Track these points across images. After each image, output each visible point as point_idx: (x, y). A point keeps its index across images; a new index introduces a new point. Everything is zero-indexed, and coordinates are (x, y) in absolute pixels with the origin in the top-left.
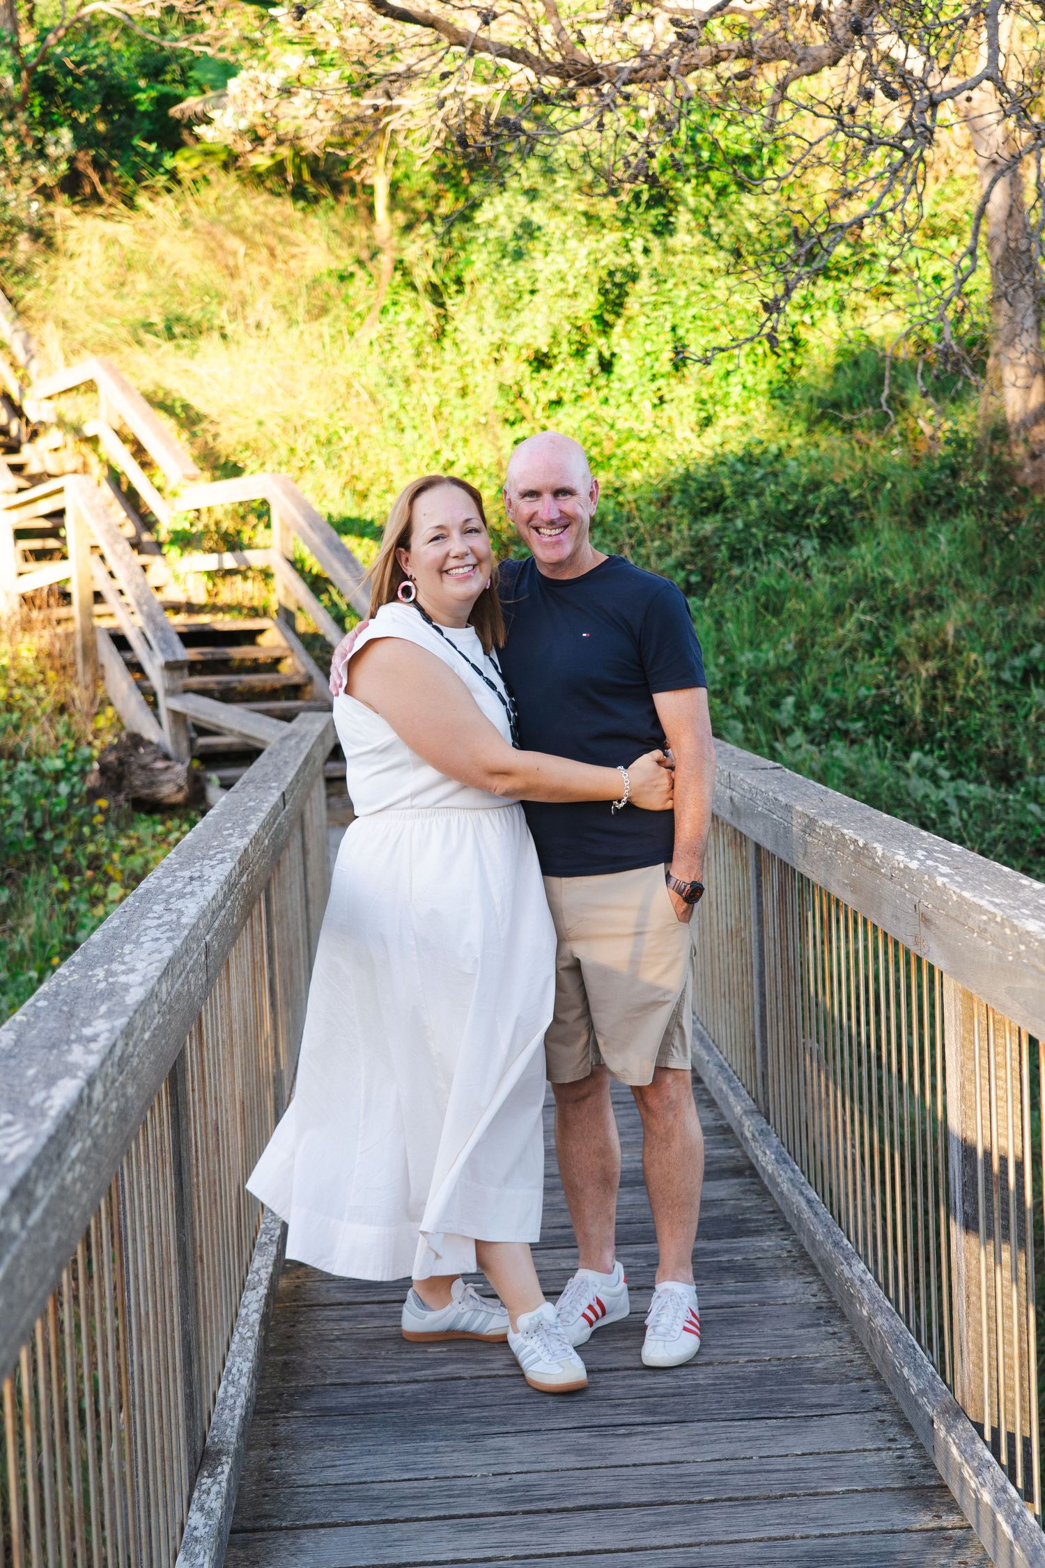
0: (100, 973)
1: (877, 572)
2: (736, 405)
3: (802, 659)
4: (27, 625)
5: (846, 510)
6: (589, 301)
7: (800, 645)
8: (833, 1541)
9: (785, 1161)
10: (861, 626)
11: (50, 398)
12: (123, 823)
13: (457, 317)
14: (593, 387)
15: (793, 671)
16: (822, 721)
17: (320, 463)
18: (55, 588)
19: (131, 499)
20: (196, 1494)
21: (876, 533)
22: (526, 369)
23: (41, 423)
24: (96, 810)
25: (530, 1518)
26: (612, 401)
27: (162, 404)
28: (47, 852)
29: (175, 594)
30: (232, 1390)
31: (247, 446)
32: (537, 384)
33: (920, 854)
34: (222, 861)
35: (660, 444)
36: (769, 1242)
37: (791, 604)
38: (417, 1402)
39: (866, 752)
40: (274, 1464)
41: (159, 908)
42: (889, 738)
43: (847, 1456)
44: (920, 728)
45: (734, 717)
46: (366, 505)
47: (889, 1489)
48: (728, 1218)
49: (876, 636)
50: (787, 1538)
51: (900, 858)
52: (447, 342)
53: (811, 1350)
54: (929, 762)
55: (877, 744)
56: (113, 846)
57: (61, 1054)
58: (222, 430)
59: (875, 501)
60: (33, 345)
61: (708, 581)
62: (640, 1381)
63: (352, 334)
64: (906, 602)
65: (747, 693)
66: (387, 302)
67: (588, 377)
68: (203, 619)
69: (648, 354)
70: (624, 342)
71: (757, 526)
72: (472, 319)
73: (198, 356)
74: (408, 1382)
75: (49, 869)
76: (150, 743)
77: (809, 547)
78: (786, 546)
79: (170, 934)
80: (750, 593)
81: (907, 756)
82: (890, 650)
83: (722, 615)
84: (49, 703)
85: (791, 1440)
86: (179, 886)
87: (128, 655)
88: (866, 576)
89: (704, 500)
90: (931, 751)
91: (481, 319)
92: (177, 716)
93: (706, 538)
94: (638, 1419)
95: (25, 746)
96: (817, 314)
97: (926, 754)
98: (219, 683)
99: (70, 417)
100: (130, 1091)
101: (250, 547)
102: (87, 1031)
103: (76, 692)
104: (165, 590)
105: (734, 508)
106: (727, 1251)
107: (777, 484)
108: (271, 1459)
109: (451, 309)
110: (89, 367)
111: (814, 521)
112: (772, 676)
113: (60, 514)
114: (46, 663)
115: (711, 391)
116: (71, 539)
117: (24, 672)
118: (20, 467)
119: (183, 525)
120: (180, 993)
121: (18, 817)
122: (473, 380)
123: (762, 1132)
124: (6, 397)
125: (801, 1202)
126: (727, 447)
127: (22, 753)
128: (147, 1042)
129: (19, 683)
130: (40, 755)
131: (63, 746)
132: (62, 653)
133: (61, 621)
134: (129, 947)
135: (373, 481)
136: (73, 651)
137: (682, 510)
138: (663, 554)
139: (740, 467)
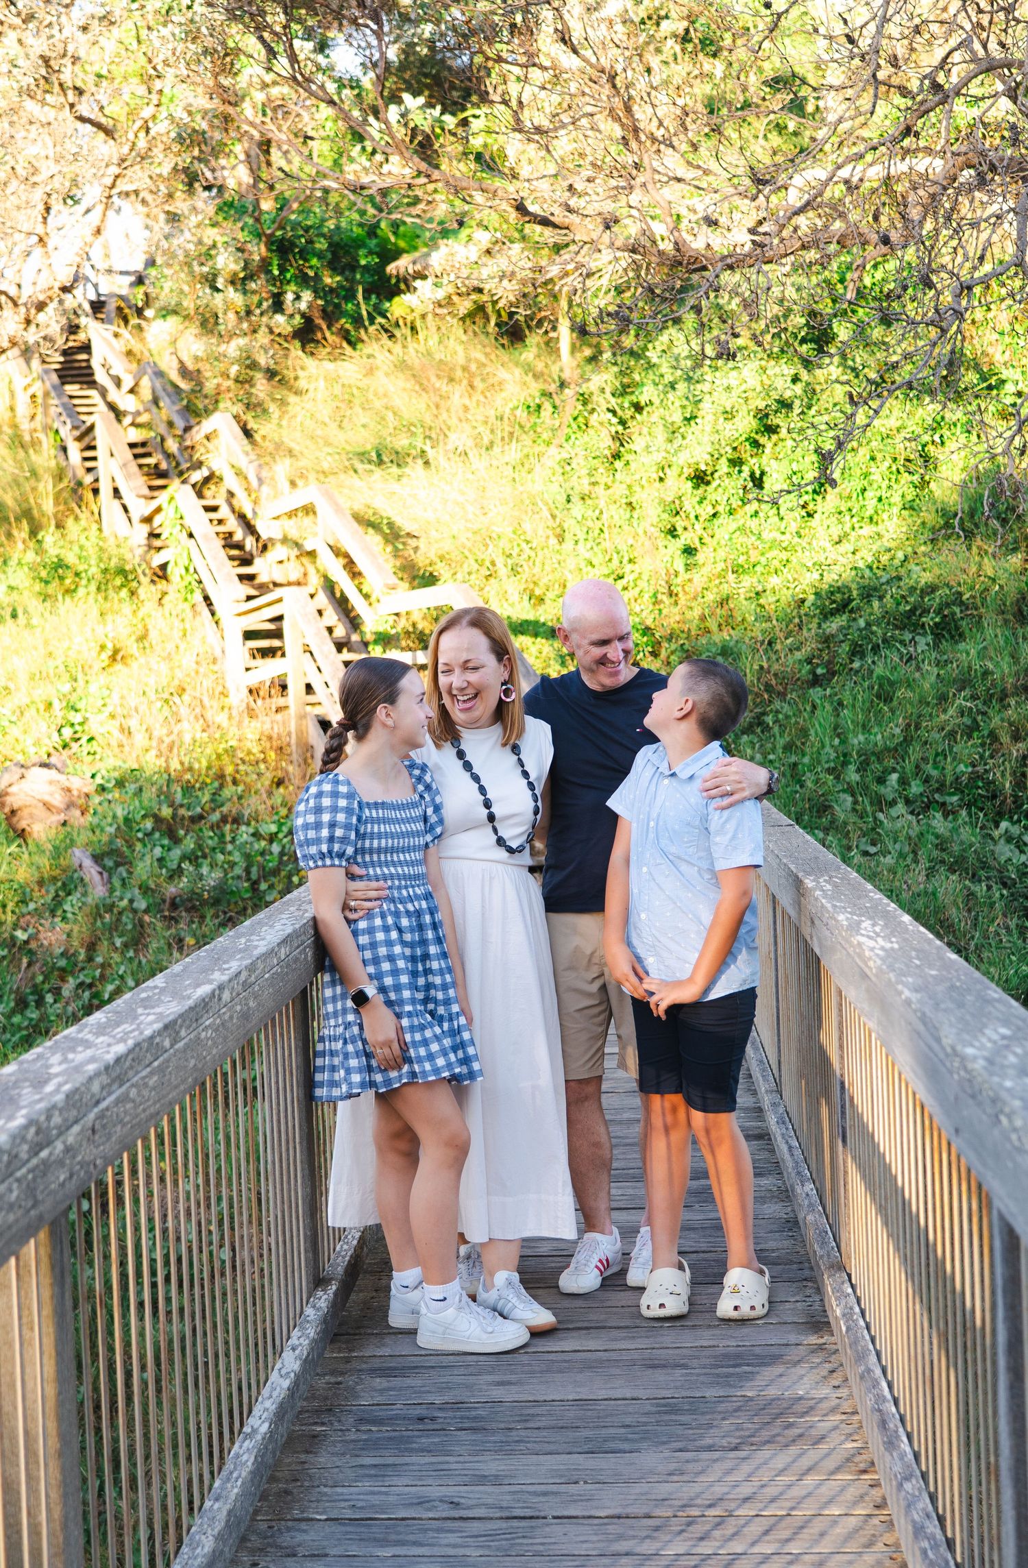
1: (978, 665)
3: (907, 741)
4: (252, 713)
5: (957, 610)
6: (746, 424)
7: (905, 729)
8: (743, 1348)
9: (783, 1123)
10: (961, 712)
11: (277, 518)
14: (745, 502)
15: (898, 751)
16: (921, 795)
18: (276, 681)
19: (342, 604)
20: (312, 1299)
21: (982, 630)
22: (686, 485)
23: (270, 539)
26: (761, 514)
27: (370, 522)
28: (260, 899)
31: (441, 558)
32: (696, 500)
37: (900, 693)
39: (959, 821)
42: (981, 809)
44: (1009, 801)
45: (844, 791)
46: (540, 608)
47: (795, 1322)
49: (973, 720)
52: (618, 464)
54: (1015, 830)
55: (970, 815)
57: (208, 974)
58: (422, 543)
59: (983, 603)
60: (265, 474)
61: (831, 673)
63: (537, 458)
64: (1003, 690)
65: (858, 771)
67: (740, 492)
70: (772, 461)
71: (878, 625)
72: (644, 442)
73: (404, 480)
77: (923, 642)
78: (902, 642)
80: (866, 684)
81: (996, 825)
82: (986, 733)
83: (840, 704)
84: (268, 778)
88: (970, 668)
89: (832, 602)
90: (1018, 822)
91: (650, 440)
93: (831, 636)
95: (245, 813)
96: (946, 433)
97: (1013, 823)
99: (293, 534)
100: (251, 1004)
102: (226, 966)
103: (291, 769)
105: (859, 609)
107: (898, 587)
110: (307, 494)
111: (929, 620)
112: (878, 756)
113: (280, 618)
114: (266, 744)
115: (849, 504)
116: (291, 641)
117: (249, 753)
118: (251, 578)
119: (385, 626)
120: (296, 960)
121: (238, 871)
122: (638, 497)
123: (774, 1105)
124: (242, 517)
125: (784, 1148)
126: (858, 556)
127: (243, 820)
128: (267, 980)
129: (244, 761)
130: (258, 820)
131: (277, 814)
132: (279, 736)
133: (280, 709)
134: (265, 928)
135: (547, 587)
136: (288, 734)
137: (812, 611)
138: (793, 650)
139: (867, 573)
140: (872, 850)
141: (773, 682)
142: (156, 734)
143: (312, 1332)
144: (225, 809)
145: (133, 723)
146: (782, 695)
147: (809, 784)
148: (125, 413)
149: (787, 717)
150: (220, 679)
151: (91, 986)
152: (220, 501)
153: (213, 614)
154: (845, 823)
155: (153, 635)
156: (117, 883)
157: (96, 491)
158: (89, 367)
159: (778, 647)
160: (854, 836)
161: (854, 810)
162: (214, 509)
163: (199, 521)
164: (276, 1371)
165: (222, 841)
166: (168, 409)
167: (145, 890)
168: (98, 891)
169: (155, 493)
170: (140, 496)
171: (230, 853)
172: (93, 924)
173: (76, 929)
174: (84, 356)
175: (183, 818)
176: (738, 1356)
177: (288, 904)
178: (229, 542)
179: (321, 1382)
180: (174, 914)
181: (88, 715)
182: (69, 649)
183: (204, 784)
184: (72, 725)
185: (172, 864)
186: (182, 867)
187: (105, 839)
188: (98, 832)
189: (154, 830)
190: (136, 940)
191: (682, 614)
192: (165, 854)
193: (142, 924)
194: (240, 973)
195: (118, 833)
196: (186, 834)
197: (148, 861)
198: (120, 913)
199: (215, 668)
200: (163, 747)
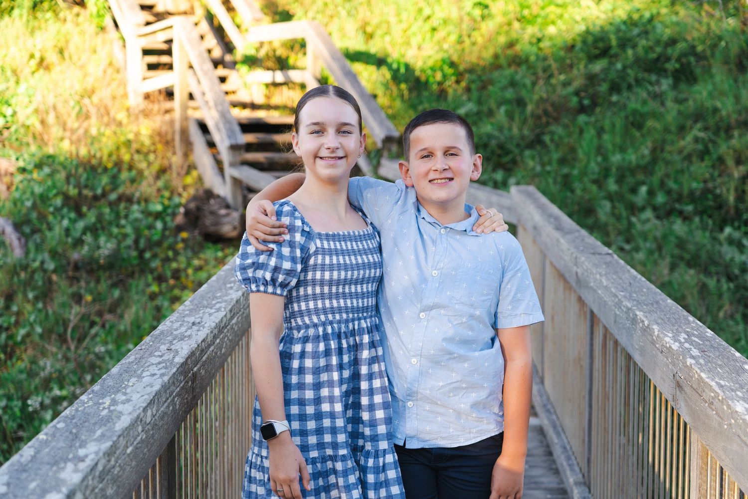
0: (107, 401)
1: (709, 104)
3: (654, 161)
4: (146, 114)
5: (692, 59)
7: (653, 151)
10: (697, 140)
12: (196, 249)
15: (648, 169)
16: (666, 203)
17: (343, 13)
18: (165, 90)
19: (219, 32)
21: (712, 76)
24: (179, 239)
28: (146, 266)
29: (243, 96)
33: (683, 337)
34: (219, 310)
35: (570, 9)
37: (650, 123)
39: (694, 226)
41: (163, 348)
42: (710, 216)
44: (732, 211)
45: (605, 198)
46: (372, 42)
49: (706, 147)
51: (668, 339)
54: (737, 235)
55: (702, 221)
56: (189, 264)
57: (58, 470)
59: (713, 55)
61: (594, 104)
64: (728, 125)
65: (616, 182)
68: (261, 114)
71: (631, 68)
75: (146, 278)
76: (218, 196)
77: (666, 84)
78: (651, 83)
79: (163, 371)
80: (623, 114)
81: (721, 230)
82: (715, 157)
83: (602, 128)
84: (156, 167)
86: (183, 329)
87: (208, 137)
88: (702, 105)
89: (597, 48)
90: (739, 228)
92: (236, 182)
93: (596, 75)
95: (137, 194)
97: (735, 229)
98: (267, 158)
100: (110, 492)
101: (295, 68)
102: (81, 452)
103: (174, 160)
104: (238, 93)
105: (616, 56)
107: (647, 39)
111: (671, 66)
112: (633, 171)
113: (169, 42)
114: (157, 139)
116: (176, 59)
117: (143, 145)
118: (150, 8)
119: (251, 52)
120: (164, 414)
121: (129, 241)
126: (616, 13)
127: (135, 199)
128: (129, 455)
129: (138, 151)
130: (147, 201)
131: (162, 197)
132: (166, 133)
133: (167, 111)
134: (133, 380)
135: (378, 26)
136: (174, 133)
137: (581, 55)
138: (565, 84)
139: (623, 27)
140: (627, 247)
141: (550, 109)
142: (69, 126)
144: (121, 190)
145: (51, 119)
146: (556, 120)
147: (578, 192)
149: (561, 138)
150: (123, 84)
154: (606, 224)
155: (71, 50)
156: (31, 246)
159: (553, 81)
160: (613, 235)
161: (613, 214)
165: (118, 216)
167: (54, 254)
168: (18, 253)
171: (123, 227)
172: (11, 279)
175: (86, 197)
180: (77, 274)
181: (17, 109)
182: (6, 56)
183: (106, 169)
184: (5, 116)
185: (77, 234)
186: (84, 238)
187: (24, 211)
188: (19, 204)
189: (63, 206)
190: (46, 294)
191: (480, 51)
192: (71, 226)
193: (50, 281)
194: (96, 464)
195: (34, 206)
196: (89, 209)
197: (57, 230)
198: (33, 272)
199: (119, 76)
200: (74, 137)
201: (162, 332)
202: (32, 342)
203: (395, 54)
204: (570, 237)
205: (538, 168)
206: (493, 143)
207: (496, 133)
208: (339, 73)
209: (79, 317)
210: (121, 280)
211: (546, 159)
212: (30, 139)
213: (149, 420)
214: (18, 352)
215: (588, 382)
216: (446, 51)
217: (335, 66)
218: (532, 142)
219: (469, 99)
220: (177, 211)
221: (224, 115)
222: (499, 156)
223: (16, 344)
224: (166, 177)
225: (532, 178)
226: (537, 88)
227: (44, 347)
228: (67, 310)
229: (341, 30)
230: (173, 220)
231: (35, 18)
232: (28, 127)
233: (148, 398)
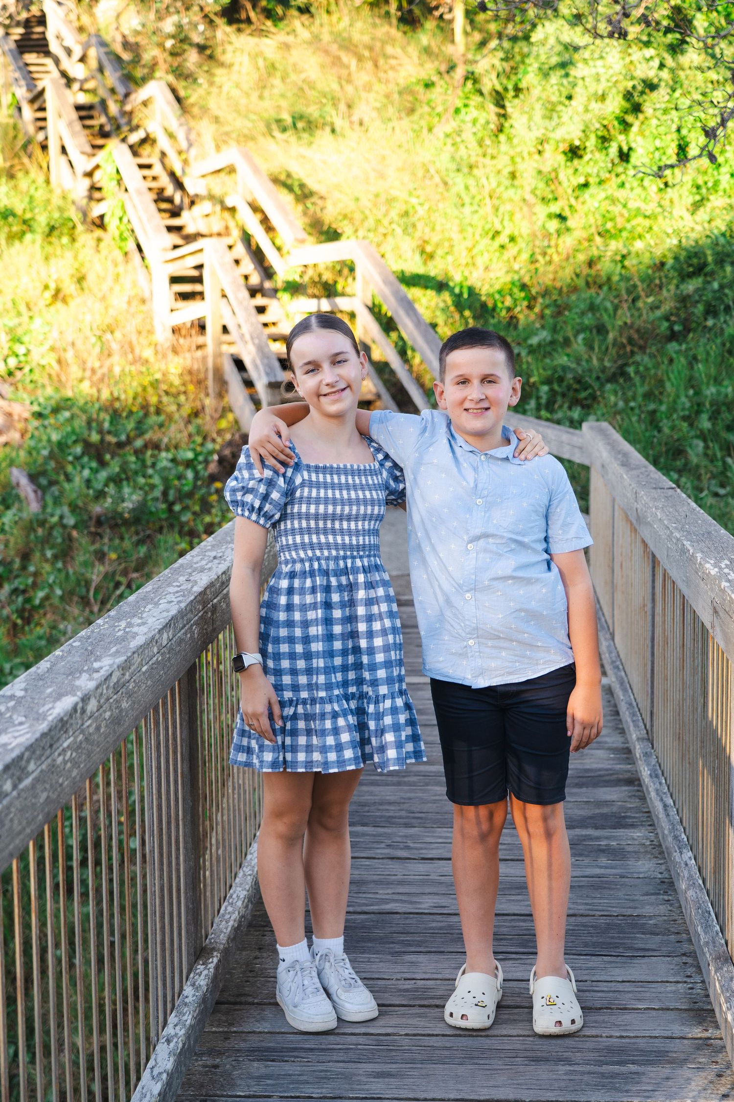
0: (123, 624)
2: (725, 191)
4: (175, 350)
6: (615, 105)
8: (627, 1040)
9: (657, 776)
11: (203, 176)
13: (514, 116)
14: (613, 174)
17: (399, 231)
18: (196, 323)
19: (258, 256)
20: (192, 975)
22: (562, 158)
23: (197, 195)
24: (213, 490)
25: (423, 1010)
26: (627, 185)
27: (283, 182)
28: (176, 520)
30: (230, 909)
31: (345, 217)
32: (570, 171)
35: (660, 220)
36: (639, 834)
38: (362, 928)
40: (258, 961)
41: (182, 579)
43: (654, 985)
45: (697, 437)
46: (430, 264)
47: (677, 1009)
48: (614, 815)
50: (597, 1036)
51: (709, 566)
52: (502, 137)
53: (648, 910)
57: (74, 679)
58: (328, 204)
60: (193, 136)
61: (687, 330)
62: (521, 924)
63: (430, 130)
65: (710, 419)
66: (459, 103)
67: (610, 165)
69: (657, 149)
70: (639, 139)
71: (730, 288)
72: (525, 119)
73: (314, 146)
74: (360, 913)
79: (180, 598)
80: (719, 341)
83: (695, 358)
84: (186, 410)
85: (617, 971)
86: (204, 562)
87: (245, 375)
89: (690, 265)
91: (530, 119)
93: (689, 296)
94: (513, 949)
95: (166, 440)
99: (217, 191)
100: (125, 705)
101: (343, 295)
102: (96, 665)
103: (208, 402)
104: (280, 325)
105: (712, 273)
106: (607, 838)
108: (256, 958)
109: (509, 110)
110: (231, 155)
113: (200, 267)
114: (187, 378)
115: (706, 178)
116: (208, 287)
117: (171, 385)
118: (178, 229)
119: (294, 276)
120: (181, 640)
121: (157, 493)
122: (521, 167)
123: (646, 755)
124: (172, 175)
125: (659, 806)
126: (714, 224)
127: (163, 446)
128: (144, 673)
129: (167, 393)
130: (176, 447)
131: (194, 442)
132: (199, 371)
133: (199, 347)
134: (150, 606)
135: (437, 245)
136: (207, 370)
137: (672, 273)
138: (654, 307)
139: (722, 240)
140: (722, 492)
141: (636, 336)
142: (89, 365)
143: (188, 1019)
144: (147, 436)
145: (69, 356)
146: (643, 348)
147: (666, 430)
148: (74, 80)
149: (647, 369)
150: (148, 317)
151: (24, 592)
152: (155, 160)
153: (143, 258)
154: (698, 466)
155: (91, 279)
156: (49, 500)
157: (44, 147)
158: (45, 39)
159: (640, 304)
160: (705, 478)
161: (706, 455)
162: (149, 167)
163: (133, 177)
164: (148, 1070)
165: (144, 466)
166: (111, 78)
167: (74, 508)
168: (34, 507)
169: (96, 151)
170: (83, 153)
171: (150, 477)
172: (27, 536)
173: (12, 540)
174: (39, 29)
175: (109, 443)
176: (621, 1051)
177: (177, 572)
178: (161, 197)
179: (198, 1065)
180: (99, 530)
181: (31, 347)
182: (17, 287)
183: (131, 413)
184: (17, 356)
185: (99, 486)
186: (106, 489)
187: (40, 461)
188: (34, 453)
189: (83, 454)
190: (65, 553)
191: (556, 272)
192: (92, 477)
193: (70, 538)
194: (111, 675)
195: (52, 456)
196: (112, 458)
197: (77, 481)
198: (52, 528)
199: (144, 308)
200: (95, 378)
201: (182, 566)
202: (51, 605)
203: (457, 277)
204: (635, 472)
205: (621, 404)
206: (570, 376)
207: (573, 366)
208: (392, 299)
209: (101, 577)
210: (149, 536)
211: (630, 394)
212: (46, 381)
213: (165, 642)
214: (36, 617)
215: (650, 628)
216: (516, 272)
217: (387, 291)
218: (614, 375)
219: (543, 327)
220: (210, 458)
221: (261, 350)
222: (576, 390)
223: (35, 608)
224: (199, 421)
225: (613, 416)
226: (620, 312)
227: (65, 610)
228: (90, 570)
229: (396, 248)
230: (206, 468)
231: (50, 243)
232: (44, 366)
233: (164, 621)
